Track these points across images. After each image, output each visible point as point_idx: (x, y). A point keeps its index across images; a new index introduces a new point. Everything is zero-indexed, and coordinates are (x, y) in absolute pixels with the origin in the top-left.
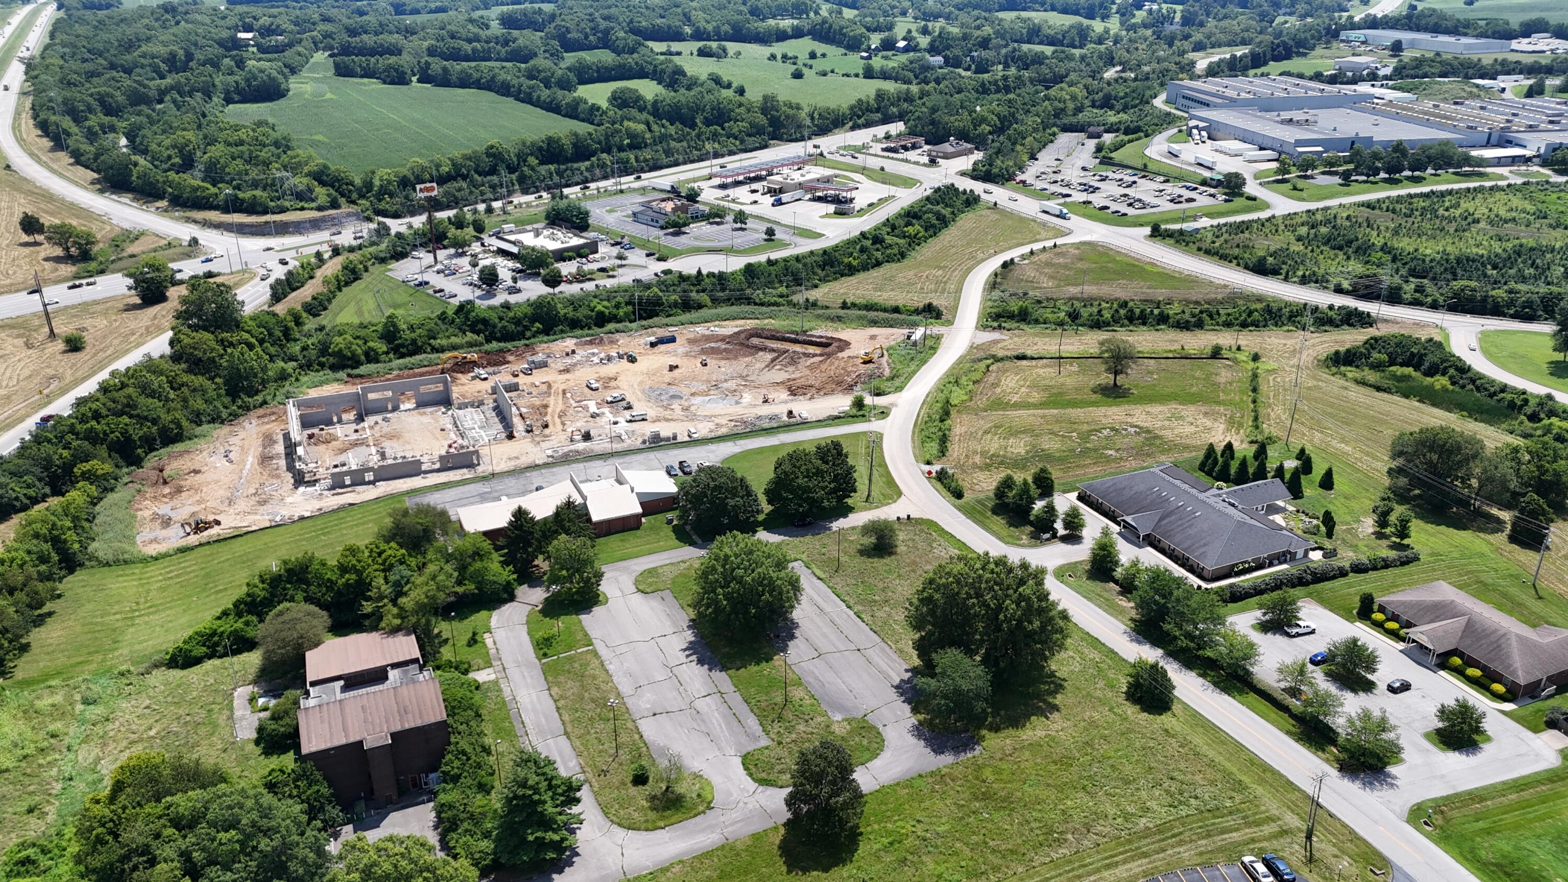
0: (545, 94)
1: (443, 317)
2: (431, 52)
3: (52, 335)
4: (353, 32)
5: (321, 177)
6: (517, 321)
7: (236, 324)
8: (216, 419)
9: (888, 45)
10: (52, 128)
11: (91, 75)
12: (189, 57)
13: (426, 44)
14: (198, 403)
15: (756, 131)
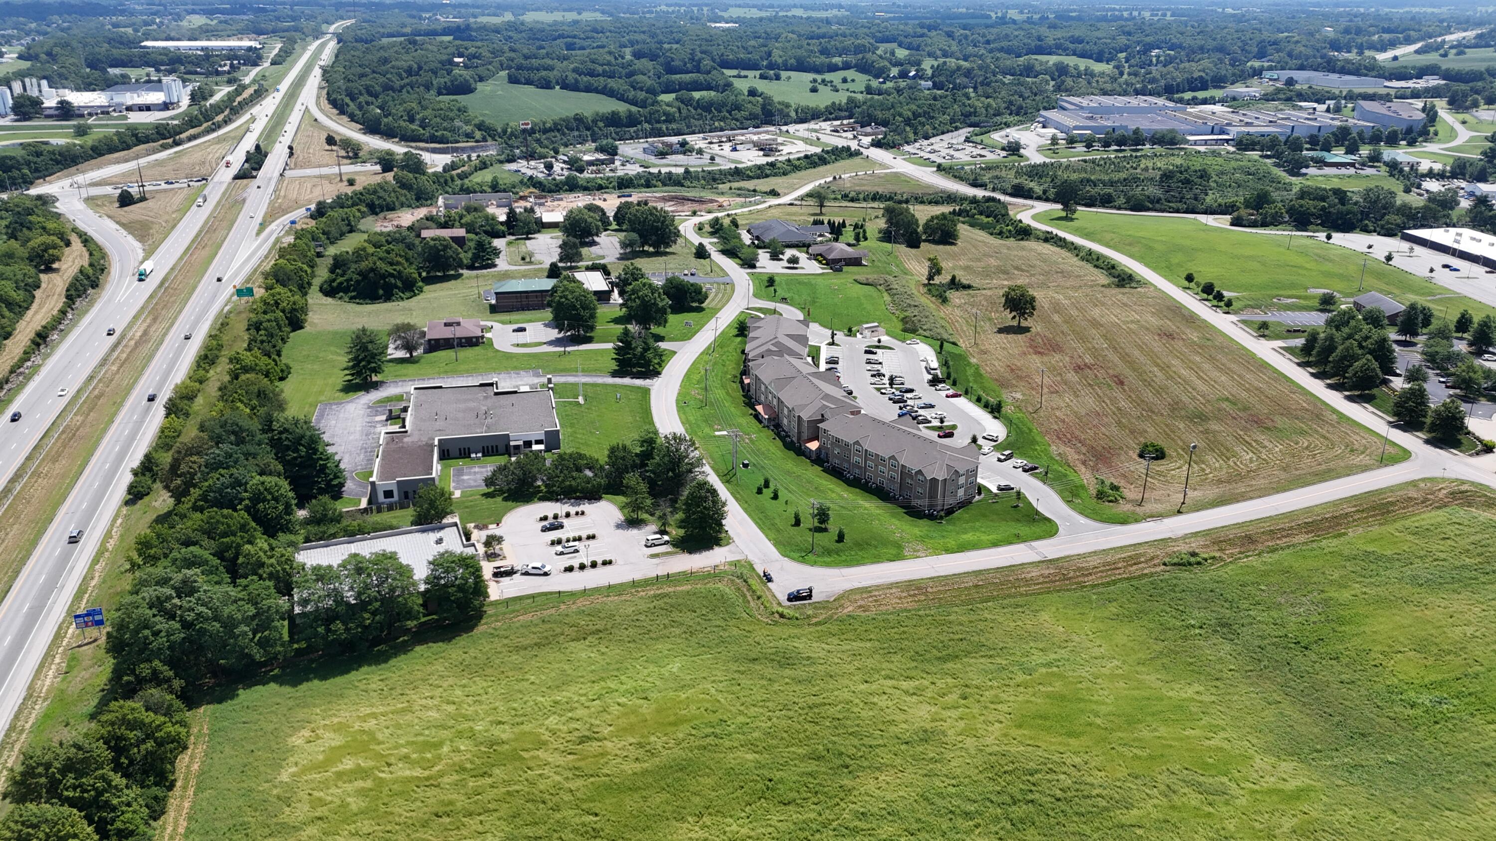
0: (632, 94)
1: (521, 182)
2: (575, 70)
3: (341, 180)
4: (526, 57)
5: (480, 127)
6: (557, 185)
7: (424, 173)
8: (409, 206)
9: (904, 75)
10: (339, 102)
11: (362, 76)
12: (420, 68)
13: (572, 66)
14: (403, 199)
15: (753, 117)
